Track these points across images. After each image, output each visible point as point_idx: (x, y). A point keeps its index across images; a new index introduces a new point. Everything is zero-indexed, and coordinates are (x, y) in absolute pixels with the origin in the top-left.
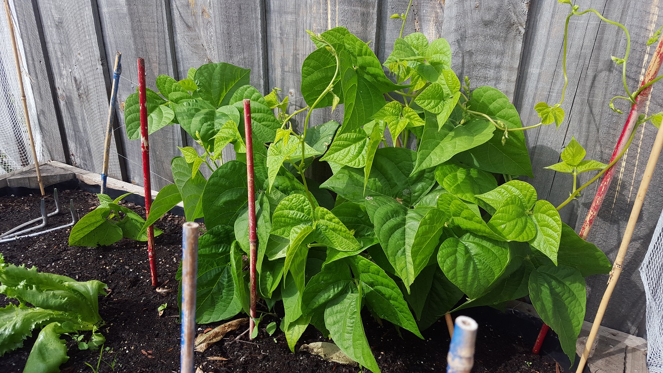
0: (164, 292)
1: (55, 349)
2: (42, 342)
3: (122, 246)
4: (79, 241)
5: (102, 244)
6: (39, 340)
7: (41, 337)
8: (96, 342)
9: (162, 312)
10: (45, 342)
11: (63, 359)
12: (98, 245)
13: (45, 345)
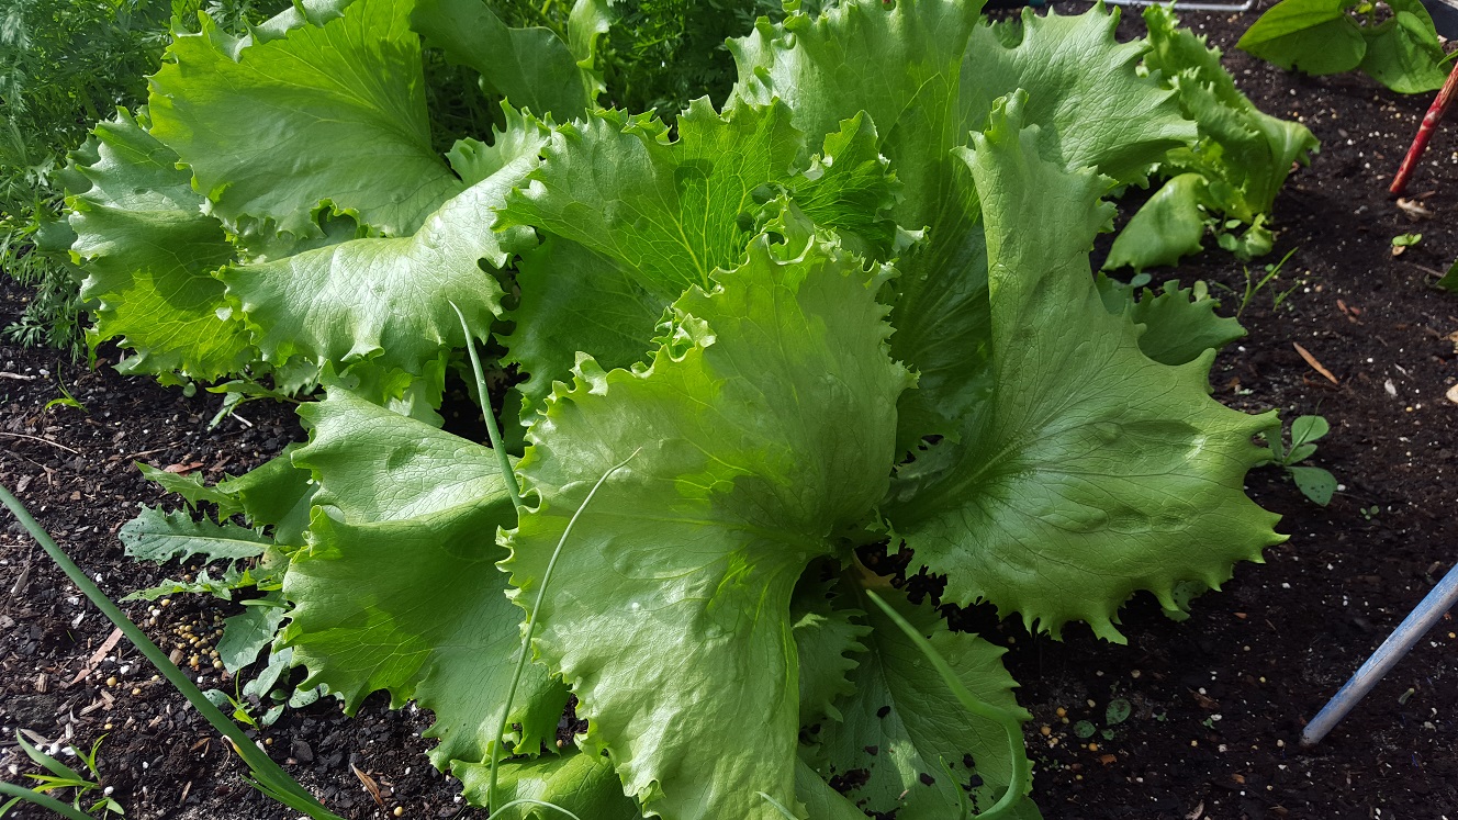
0: (1416, 213)
1: (1185, 224)
2: (1167, 200)
3: (1342, 87)
4: (1261, 45)
5: (1302, 67)
6: (1164, 195)
7: (1169, 189)
8: (1251, 246)
9: (1401, 250)
10: (1171, 203)
11: (1193, 247)
12: (1294, 67)
13: (1170, 208)
